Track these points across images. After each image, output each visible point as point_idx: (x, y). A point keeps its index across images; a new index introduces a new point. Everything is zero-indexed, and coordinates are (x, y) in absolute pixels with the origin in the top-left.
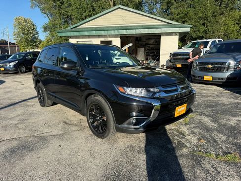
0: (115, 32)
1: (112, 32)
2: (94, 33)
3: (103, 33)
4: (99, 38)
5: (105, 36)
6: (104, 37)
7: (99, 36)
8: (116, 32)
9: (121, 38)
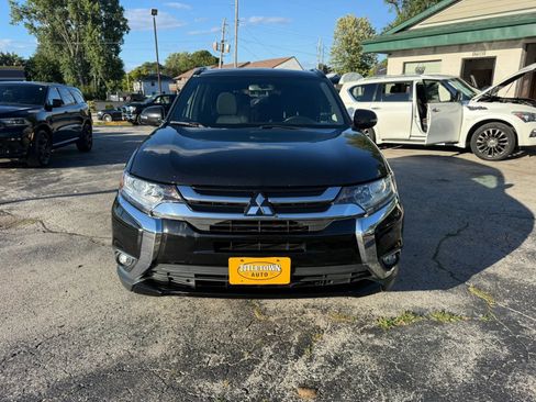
0: (504, 34)
1: (496, 34)
2: (444, 40)
3: (468, 37)
4: (460, 51)
5: (478, 45)
6: (475, 50)
7: (461, 47)
8: (509, 33)
9: (527, 47)
